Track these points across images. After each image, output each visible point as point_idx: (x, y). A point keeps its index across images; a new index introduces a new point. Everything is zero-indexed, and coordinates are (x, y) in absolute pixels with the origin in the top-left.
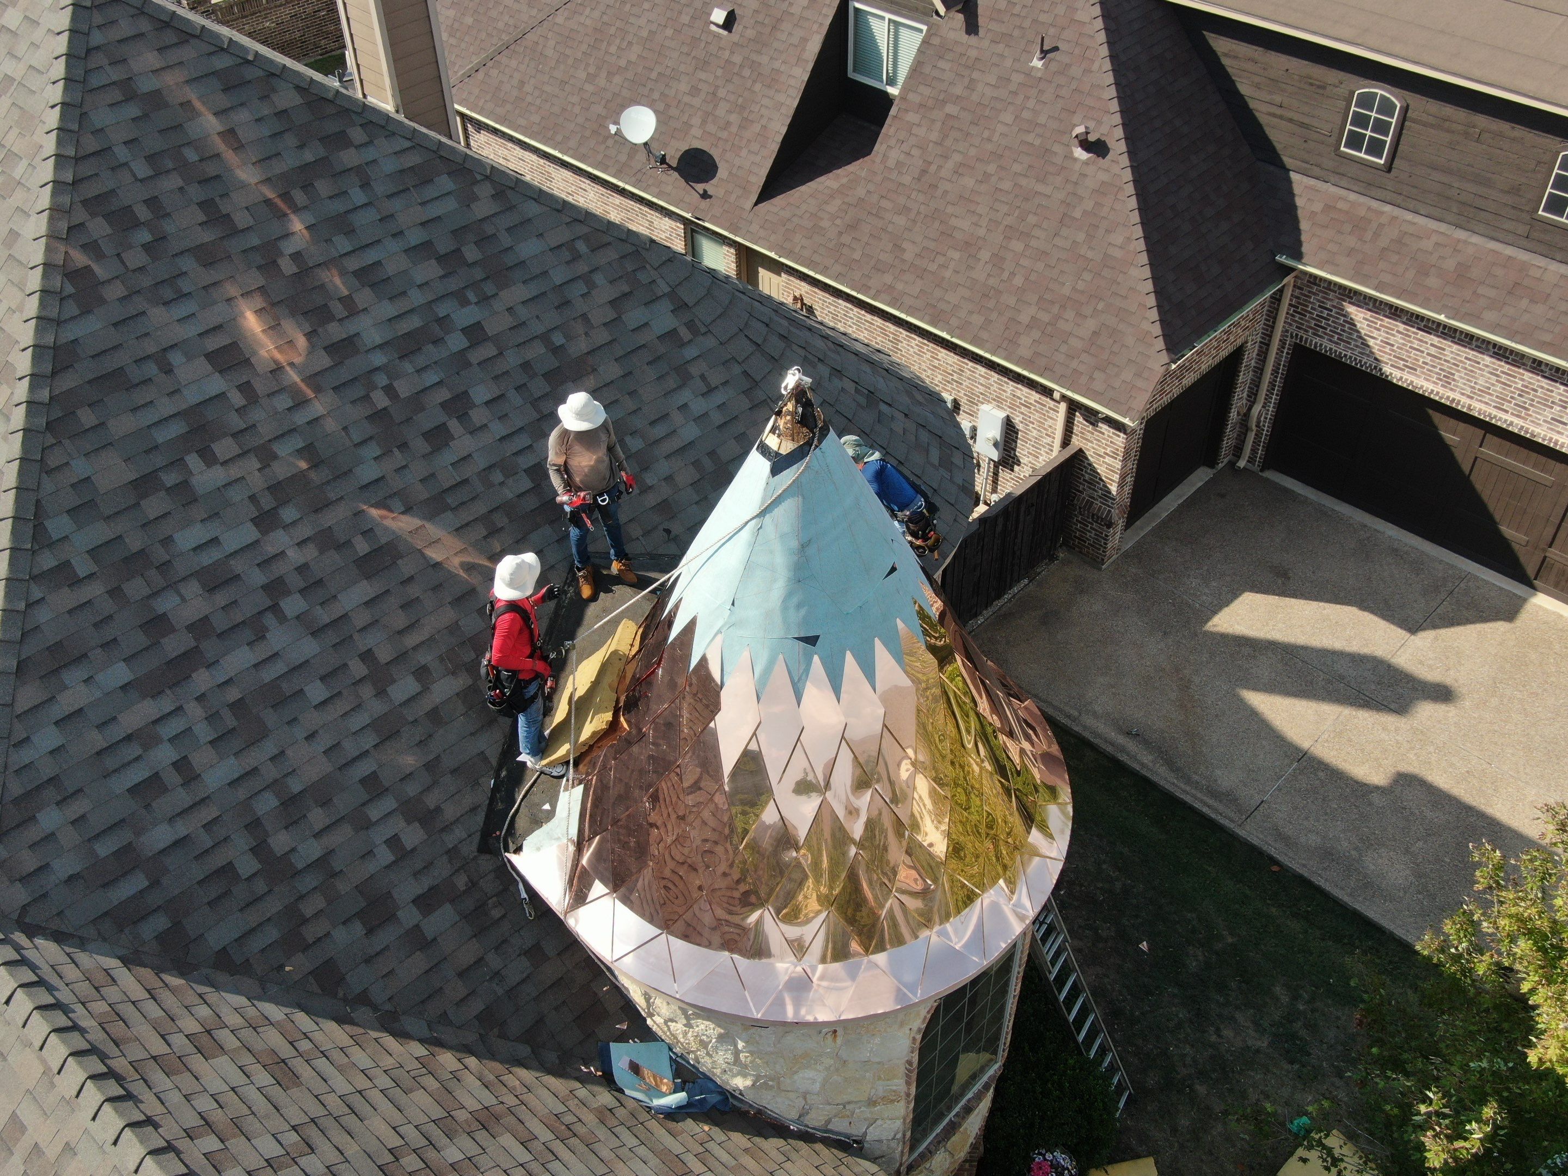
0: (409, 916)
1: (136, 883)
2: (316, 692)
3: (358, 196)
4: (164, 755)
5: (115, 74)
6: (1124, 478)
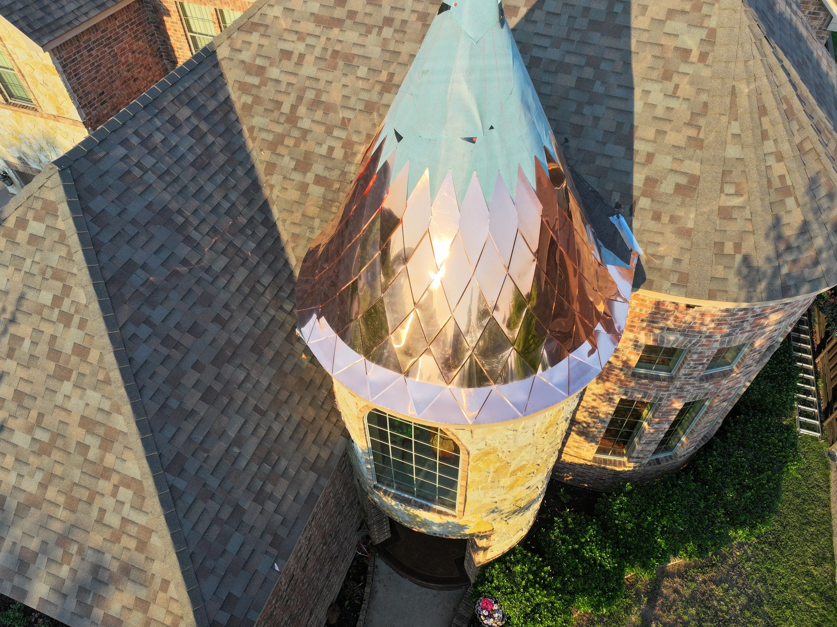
0: (310, 177)
2: (362, 72)
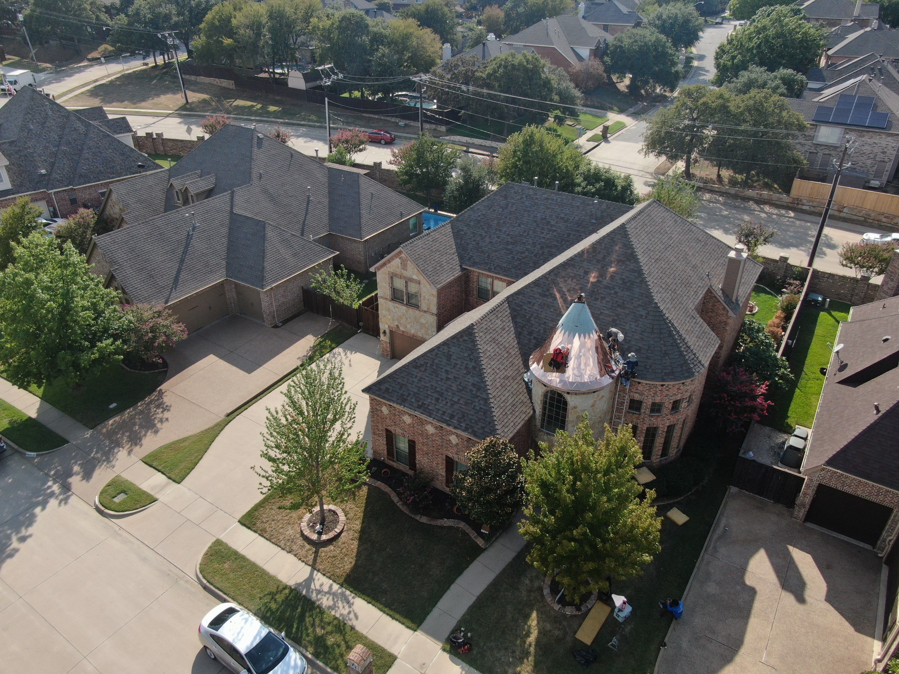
0: (532, 337)
1: (519, 309)
3: (623, 267)
4: (534, 301)
5: (613, 236)
6: (805, 494)
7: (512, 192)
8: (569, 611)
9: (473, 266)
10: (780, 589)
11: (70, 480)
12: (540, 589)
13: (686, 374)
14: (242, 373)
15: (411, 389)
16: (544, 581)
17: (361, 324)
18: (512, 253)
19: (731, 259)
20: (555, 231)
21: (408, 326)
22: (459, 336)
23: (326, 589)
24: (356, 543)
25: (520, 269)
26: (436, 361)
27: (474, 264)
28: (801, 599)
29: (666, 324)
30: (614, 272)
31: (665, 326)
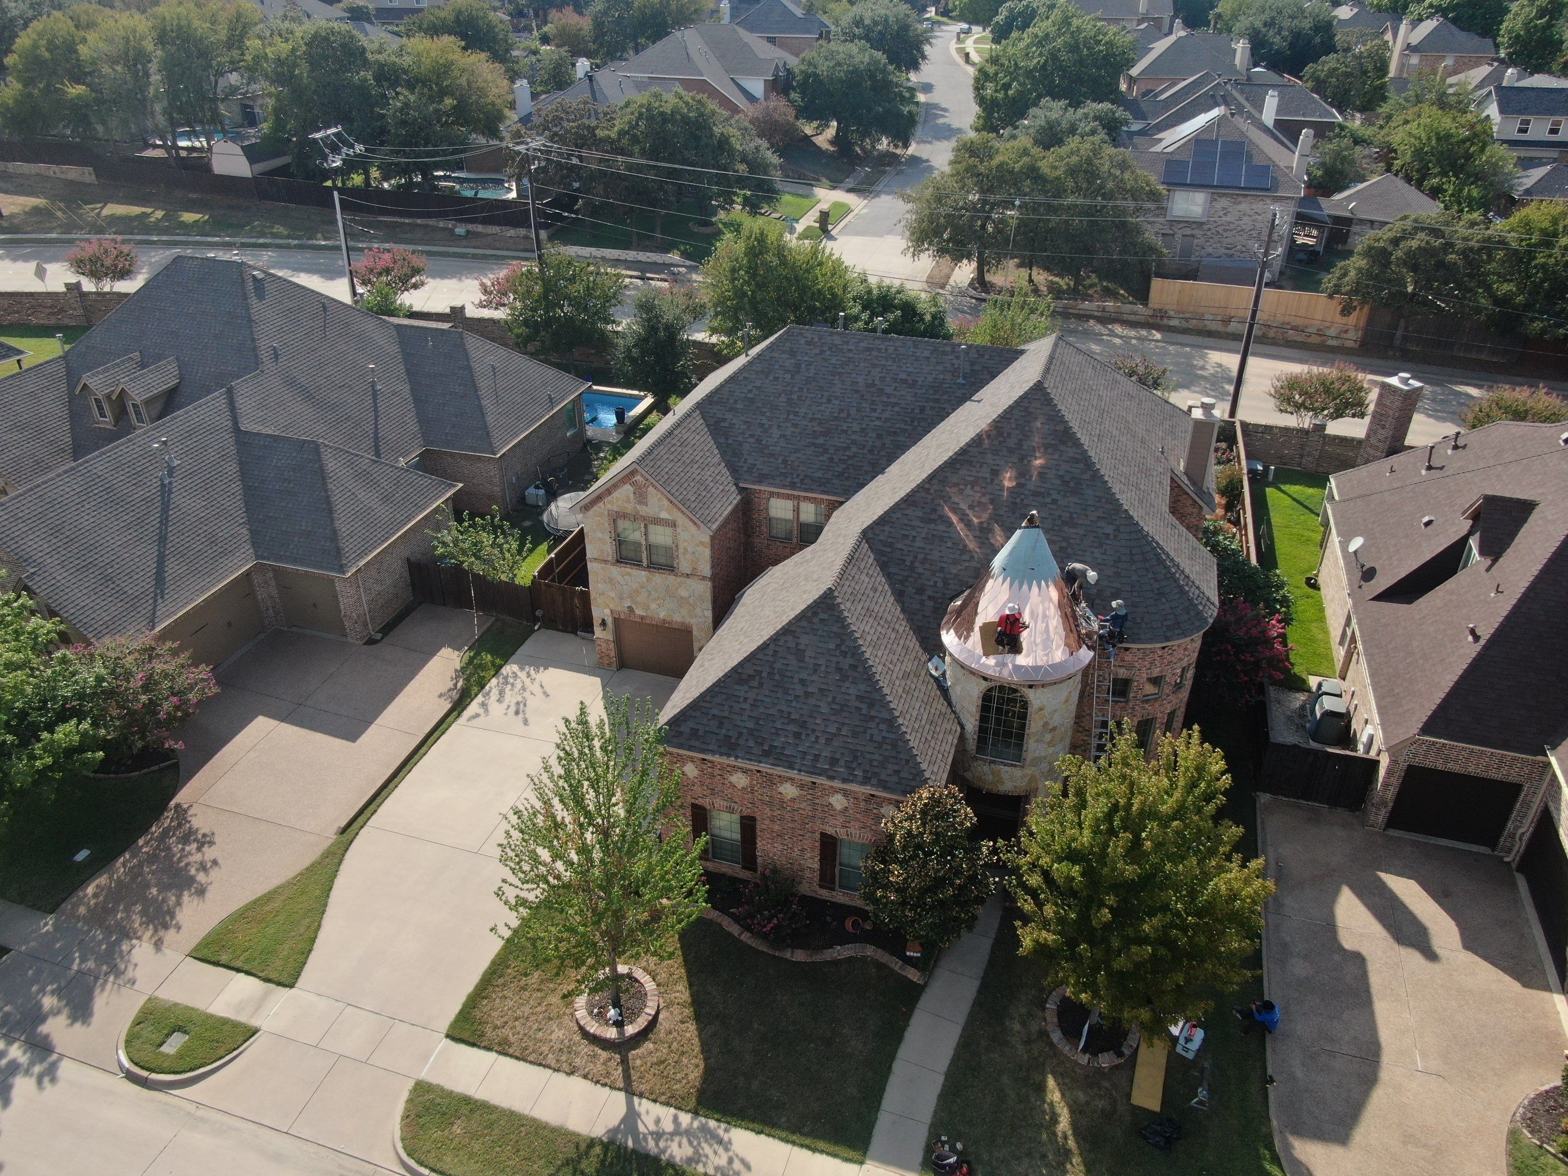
0: (925, 597)
1: (889, 550)
3: (1056, 457)
4: (914, 533)
5: (1026, 404)
6: (1386, 785)
7: (803, 341)
8: (1106, 1060)
9: (760, 482)
10: (1395, 946)
11: (44, 1029)
12: (1044, 1034)
13: (1197, 624)
14: (338, 743)
15: (742, 724)
16: (1045, 1020)
17: (539, 613)
18: (826, 451)
19: (1197, 423)
20: (897, 404)
21: (653, 606)
22: (810, 614)
23: (668, 1126)
24: (692, 1027)
25: (848, 478)
26: (778, 666)
27: (761, 479)
28: (1431, 956)
29: (1149, 543)
30: (1042, 467)
31: (1149, 548)
